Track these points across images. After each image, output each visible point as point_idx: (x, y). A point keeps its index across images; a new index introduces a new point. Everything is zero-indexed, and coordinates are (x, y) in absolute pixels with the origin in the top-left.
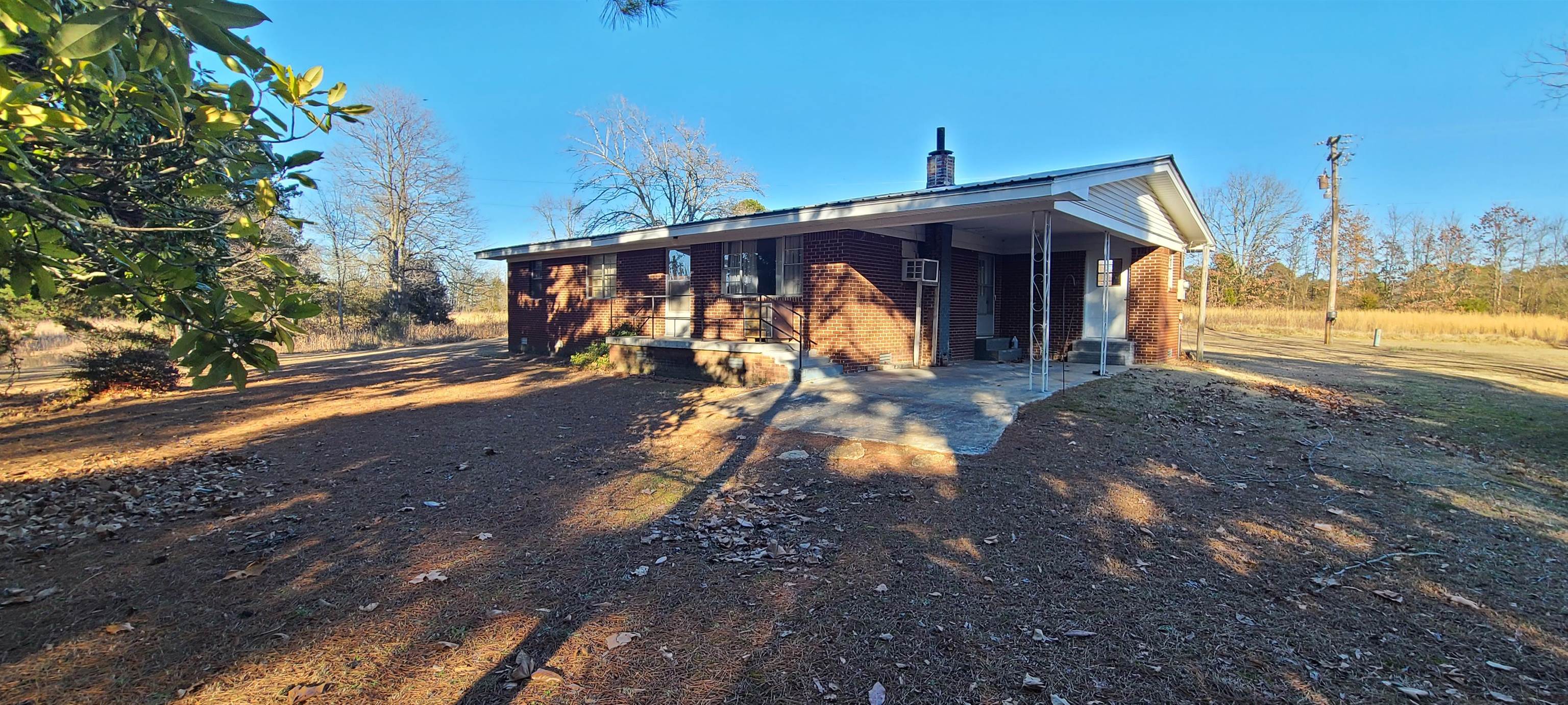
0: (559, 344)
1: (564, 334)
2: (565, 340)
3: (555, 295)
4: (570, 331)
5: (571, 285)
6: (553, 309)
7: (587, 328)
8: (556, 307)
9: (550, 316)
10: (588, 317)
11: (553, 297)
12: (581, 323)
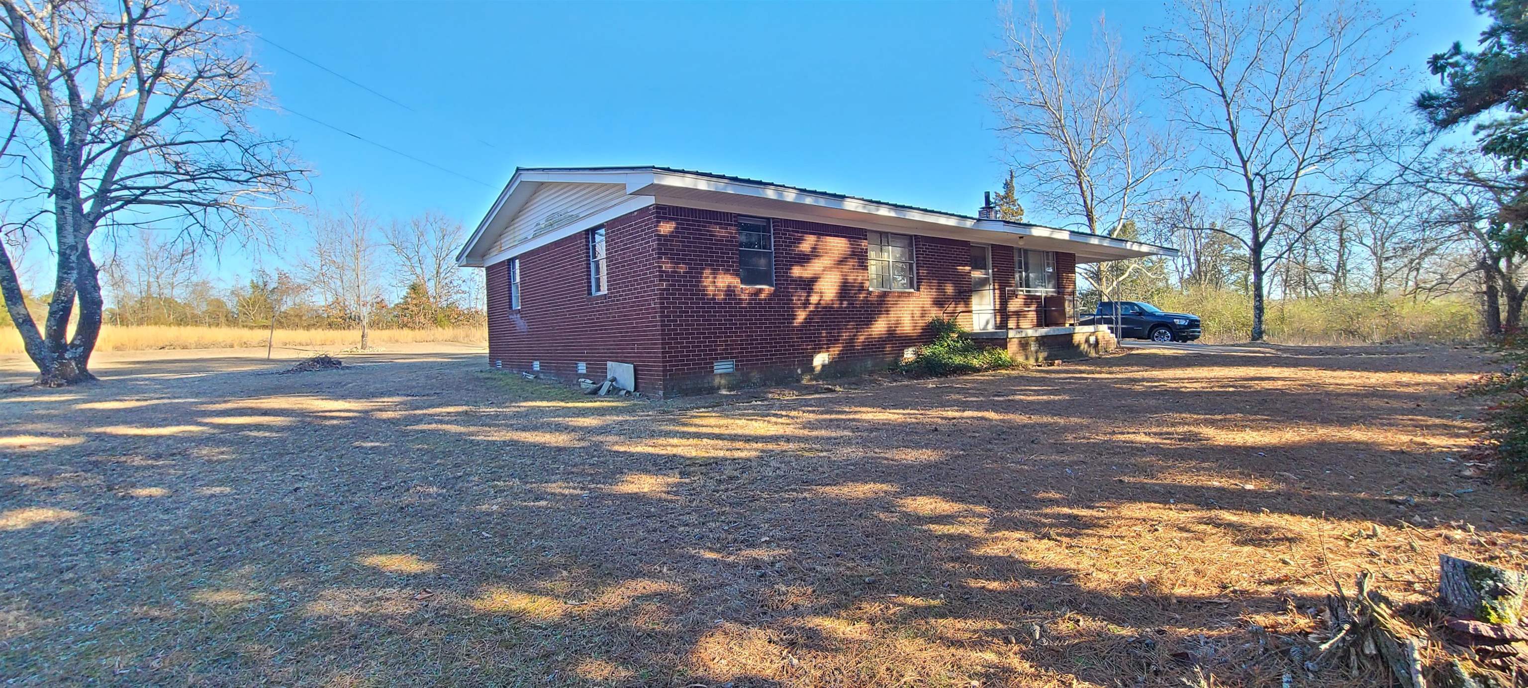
0: (820, 360)
1: (832, 341)
2: (836, 350)
3: (814, 280)
4: (845, 335)
5: (846, 268)
6: (807, 303)
7: (880, 327)
8: (814, 299)
9: (801, 316)
10: (880, 313)
11: (808, 284)
12: (869, 320)
